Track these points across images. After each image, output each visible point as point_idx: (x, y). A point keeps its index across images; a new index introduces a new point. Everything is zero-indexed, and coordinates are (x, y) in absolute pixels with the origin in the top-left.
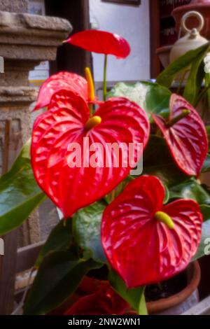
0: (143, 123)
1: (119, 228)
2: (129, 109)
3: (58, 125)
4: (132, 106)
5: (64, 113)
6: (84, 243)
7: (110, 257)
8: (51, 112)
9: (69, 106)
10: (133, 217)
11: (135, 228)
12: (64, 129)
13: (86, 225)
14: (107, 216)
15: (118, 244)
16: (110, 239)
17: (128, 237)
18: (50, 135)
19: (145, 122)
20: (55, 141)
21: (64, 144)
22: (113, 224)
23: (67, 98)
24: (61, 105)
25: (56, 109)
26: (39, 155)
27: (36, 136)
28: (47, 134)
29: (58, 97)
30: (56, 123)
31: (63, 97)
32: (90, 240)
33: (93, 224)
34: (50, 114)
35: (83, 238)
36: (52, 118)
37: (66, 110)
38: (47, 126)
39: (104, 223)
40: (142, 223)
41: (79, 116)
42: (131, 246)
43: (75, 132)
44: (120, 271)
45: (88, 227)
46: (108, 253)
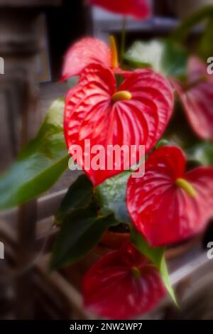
0: (168, 95)
1: (143, 194)
2: (154, 81)
3: (88, 97)
4: (157, 78)
5: (92, 86)
6: (107, 204)
7: (135, 220)
8: (81, 86)
9: (97, 79)
10: (155, 184)
11: (157, 194)
12: (93, 102)
13: (109, 188)
14: (132, 183)
15: (142, 209)
16: (134, 204)
17: (151, 202)
18: (81, 108)
19: (170, 95)
20: (85, 114)
21: (93, 116)
22: (137, 190)
23: (96, 71)
24: (91, 79)
25: (85, 82)
26: (71, 129)
27: (69, 110)
28: (78, 108)
29: (87, 70)
30: (86, 97)
31: (92, 71)
32: (112, 202)
33: (115, 186)
34: (80, 88)
35: (106, 200)
36: (82, 91)
37: (95, 83)
38: (78, 100)
39: (129, 189)
40: (164, 189)
41: (107, 87)
42: (154, 210)
43: (103, 104)
44: (144, 233)
45: (110, 190)
46: (134, 216)
